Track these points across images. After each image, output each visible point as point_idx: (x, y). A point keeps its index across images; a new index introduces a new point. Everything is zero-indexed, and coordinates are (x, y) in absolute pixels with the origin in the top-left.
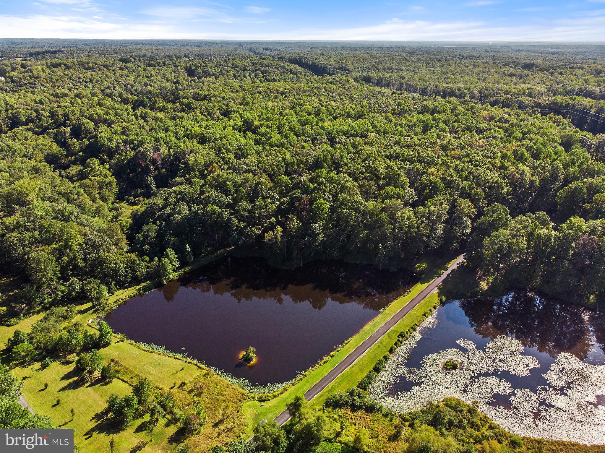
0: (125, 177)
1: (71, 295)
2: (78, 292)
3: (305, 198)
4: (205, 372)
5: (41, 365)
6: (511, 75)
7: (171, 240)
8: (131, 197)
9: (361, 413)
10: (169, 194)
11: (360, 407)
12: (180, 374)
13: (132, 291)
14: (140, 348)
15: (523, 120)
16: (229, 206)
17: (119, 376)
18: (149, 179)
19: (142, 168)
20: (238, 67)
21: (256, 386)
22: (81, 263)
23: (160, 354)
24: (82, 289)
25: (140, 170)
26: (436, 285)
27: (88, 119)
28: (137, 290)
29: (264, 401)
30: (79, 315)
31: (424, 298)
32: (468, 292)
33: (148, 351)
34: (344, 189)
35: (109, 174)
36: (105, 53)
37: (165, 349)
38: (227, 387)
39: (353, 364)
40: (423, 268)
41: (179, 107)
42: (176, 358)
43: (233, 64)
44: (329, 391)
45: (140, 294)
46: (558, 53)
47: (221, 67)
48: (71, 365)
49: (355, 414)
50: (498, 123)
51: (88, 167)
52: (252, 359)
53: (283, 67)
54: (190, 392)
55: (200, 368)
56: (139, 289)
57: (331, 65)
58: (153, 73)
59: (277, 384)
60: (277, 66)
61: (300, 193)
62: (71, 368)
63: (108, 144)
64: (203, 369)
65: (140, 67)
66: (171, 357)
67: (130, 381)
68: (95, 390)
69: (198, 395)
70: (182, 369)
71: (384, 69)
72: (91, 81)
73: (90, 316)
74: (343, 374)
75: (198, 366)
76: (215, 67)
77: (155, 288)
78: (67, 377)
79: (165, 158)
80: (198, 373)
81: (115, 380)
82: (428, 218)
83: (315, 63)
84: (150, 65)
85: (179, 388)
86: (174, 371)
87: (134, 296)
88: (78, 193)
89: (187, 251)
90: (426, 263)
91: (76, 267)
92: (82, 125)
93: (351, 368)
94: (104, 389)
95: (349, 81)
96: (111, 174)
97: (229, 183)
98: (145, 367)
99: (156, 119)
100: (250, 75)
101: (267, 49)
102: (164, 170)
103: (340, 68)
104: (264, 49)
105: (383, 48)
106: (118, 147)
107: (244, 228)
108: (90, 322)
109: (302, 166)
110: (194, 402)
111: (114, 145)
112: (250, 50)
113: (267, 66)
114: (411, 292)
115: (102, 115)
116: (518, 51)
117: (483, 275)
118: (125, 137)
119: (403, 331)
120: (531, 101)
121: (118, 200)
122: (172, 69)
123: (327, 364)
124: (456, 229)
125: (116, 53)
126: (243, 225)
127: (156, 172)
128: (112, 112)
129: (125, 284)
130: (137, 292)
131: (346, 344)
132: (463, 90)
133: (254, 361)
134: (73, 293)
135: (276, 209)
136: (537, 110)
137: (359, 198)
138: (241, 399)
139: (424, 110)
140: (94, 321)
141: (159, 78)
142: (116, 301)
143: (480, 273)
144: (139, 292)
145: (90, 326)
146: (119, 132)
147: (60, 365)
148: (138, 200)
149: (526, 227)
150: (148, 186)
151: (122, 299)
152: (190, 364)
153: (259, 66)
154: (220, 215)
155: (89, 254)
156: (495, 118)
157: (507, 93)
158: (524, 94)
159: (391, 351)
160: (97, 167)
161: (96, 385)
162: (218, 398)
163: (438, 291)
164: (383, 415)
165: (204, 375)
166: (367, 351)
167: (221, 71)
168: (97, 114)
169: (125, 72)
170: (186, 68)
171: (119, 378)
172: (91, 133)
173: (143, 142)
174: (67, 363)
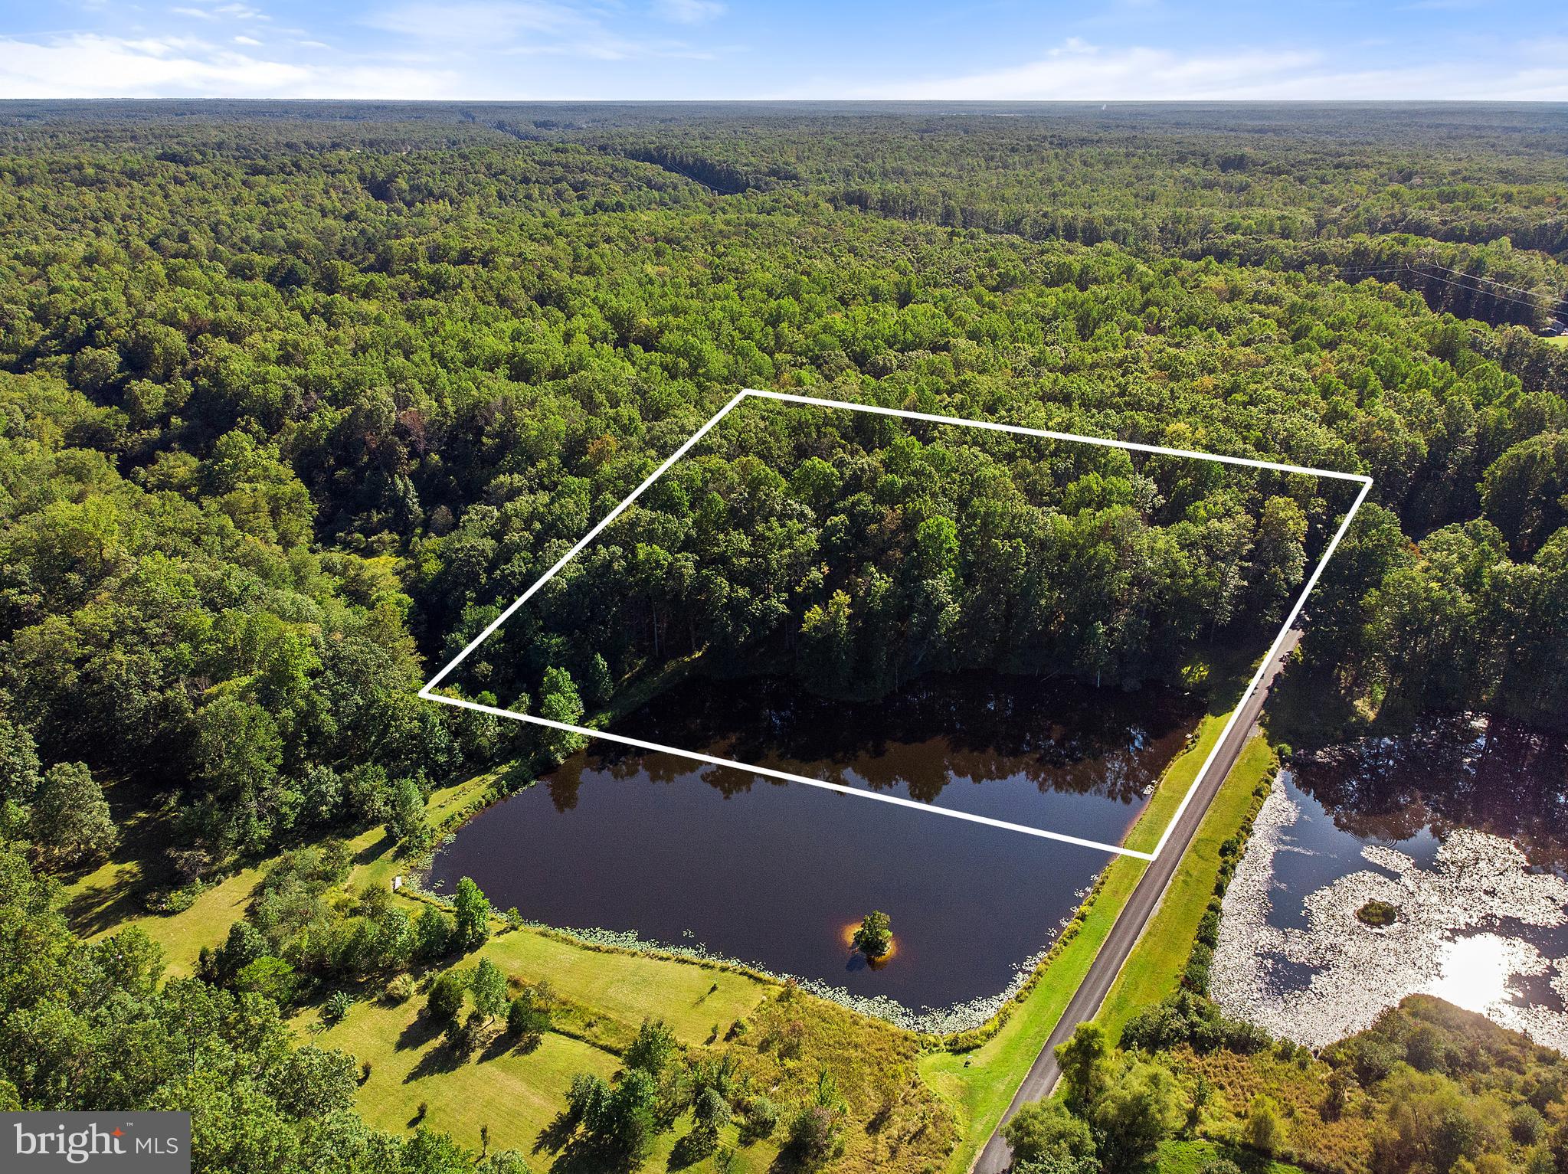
0: (321, 478)
1: (320, 814)
2: (336, 805)
3: (892, 515)
4: (776, 991)
5: (320, 1015)
6: (1209, 185)
7: (550, 646)
8: (357, 535)
9: (1222, 1056)
10: (505, 521)
11: (1215, 1042)
12: (714, 1003)
13: (476, 790)
14: (571, 943)
15: (1311, 296)
16: (688, 545)
17: (554, 1022)
18: (399, 482)
19: (371, 452)
20: (503, 172)
21: (925, 1013)
22: (329, 724)
23: (634, 954)
24: (346, 793)
25: (366, 458)
26: (1252, 716)
27: (164, 322)
28: (490, 786)
29: (967, 1050)
30: (357, 867)
31: (1238, 752)
32: (1336, 729)
33: (597, 949)
34: (978, 486)
35: (287, 471)
36: (103, 137)
37: (639, 940)
38: (855, 1023)
39: (1143, 932)
40: (1201, 677)
41: (413, 284)
42: (684, 961)
43: (489, 167)
44: (1119, 1007)
45: (503, 795)
46: (1275, 131)
47: (459, 175)
48: (403, 1006)
49: (1209, 1060)
50: (1256, 305)
51: (225, 456)
52: (884, 944)
53: (625, 172)
54: (764, 1047)
55: (758, 980)
56: (495, 783)
57: (746, 165)
58: (276, 190)
59: (975, 1003)
60: (609, 170)
61: (873, 502)
62: (408, 1015)
63: (257, 390)
64: (769, 983)
65: (229, 175)
66: (668, 959)
67: (587, 1034)
68: (505, 1068)
69: (790, 1051)
70: (714, 988)
71: (885, 174)
72: (109, 218)
73: (390, 867)
74: (1131, 962)
75: (750, 976)
76: (443, 173)
77: (536, 778)
78: (410, 1039)
79: (432, 423)
80: (757, 995)
81: (547, 1038)
82: (1209, 549)
83: (703, 162)
84: (256, 171)
85: (727, 1039)
86: (694, 997)
87: (488, 803)
88: (221, 532)
89: (600, 672)
90: (1205, 663)
91: (316, 735)
92: (151, 341)
93: (1144, 943)
94: (527, 1063)
95: (816, 206)
96: (292, 473)
97: (675, 485)
98: (611, 992)
99: (365, 319)
100: (541, 194)
101: (545, 125)
102: (437, 457)
103: (773, 173)
104: (536, 124)
105: (848, 118)
106: (287, 399)
107: (748, 602)
108: (399, 883)
109: (829, 429)
110: (791, 1074)
111: (275, 393)
112: (501, 126)
113: (582, 171)
114: (1202, 739)
115: (201, 310)
116: (1178, 124)
117: (1355, 683)
118: (300, 371)
119: (1224, 838)
120: (1295, 248)
121: (319, 545)
122: (322, 179)
123: (1078, 941)
124: (1275, 574)
125: (133, 138)
126: (742, 592)
127: (415, 464)
128: (230, 303)
129: (450, 771)
130: (494, 791)
131: (1103, 883)
132: (1121, 226)
133: (890, 949)
134: (324, 808)
135: (817, 547)
136: (1330, 271)
137: (1022, 508)
138: (908, 1049)
139: (1059, 277)
140: (407, 880)
141: (298, 205)
142: (447, 822)
143: (1345, 677)
144: (500, 791)
145: (404, 895)
146: (273, 356)
147: (375, 1010)
148: (379, 541)
149: (1463, 558)
150: (399, 504)
151: (460, 815)
152: (728, 974)
153: (559, 171)
154: (673, 572)
155: (344, 696)
156: (1241, 293)
157: (1231, 229)
158: (1271, 231)
159: (1220, 891)
160: (249, 454)
161: (502, 1053)
162: (846, 1054)
163: (1262, 731)
164: (1276, 1055)
165: (781, 999)
166: (1163, 896)
167: (460, 184)
168: (186, 309)
169: (192, 190)
170: (362, 179)
171: (554, 1030)
172: (184, 362)
173: (358, 384)
174: (393, 1001)
